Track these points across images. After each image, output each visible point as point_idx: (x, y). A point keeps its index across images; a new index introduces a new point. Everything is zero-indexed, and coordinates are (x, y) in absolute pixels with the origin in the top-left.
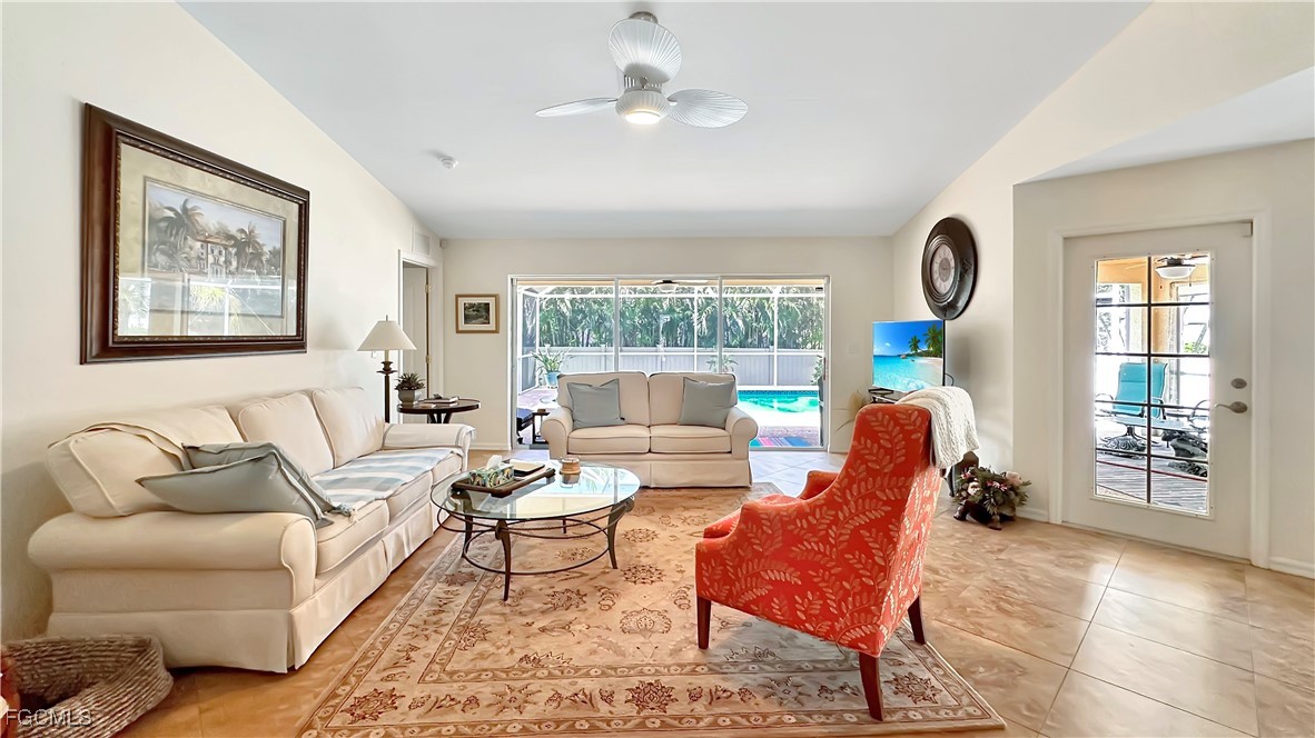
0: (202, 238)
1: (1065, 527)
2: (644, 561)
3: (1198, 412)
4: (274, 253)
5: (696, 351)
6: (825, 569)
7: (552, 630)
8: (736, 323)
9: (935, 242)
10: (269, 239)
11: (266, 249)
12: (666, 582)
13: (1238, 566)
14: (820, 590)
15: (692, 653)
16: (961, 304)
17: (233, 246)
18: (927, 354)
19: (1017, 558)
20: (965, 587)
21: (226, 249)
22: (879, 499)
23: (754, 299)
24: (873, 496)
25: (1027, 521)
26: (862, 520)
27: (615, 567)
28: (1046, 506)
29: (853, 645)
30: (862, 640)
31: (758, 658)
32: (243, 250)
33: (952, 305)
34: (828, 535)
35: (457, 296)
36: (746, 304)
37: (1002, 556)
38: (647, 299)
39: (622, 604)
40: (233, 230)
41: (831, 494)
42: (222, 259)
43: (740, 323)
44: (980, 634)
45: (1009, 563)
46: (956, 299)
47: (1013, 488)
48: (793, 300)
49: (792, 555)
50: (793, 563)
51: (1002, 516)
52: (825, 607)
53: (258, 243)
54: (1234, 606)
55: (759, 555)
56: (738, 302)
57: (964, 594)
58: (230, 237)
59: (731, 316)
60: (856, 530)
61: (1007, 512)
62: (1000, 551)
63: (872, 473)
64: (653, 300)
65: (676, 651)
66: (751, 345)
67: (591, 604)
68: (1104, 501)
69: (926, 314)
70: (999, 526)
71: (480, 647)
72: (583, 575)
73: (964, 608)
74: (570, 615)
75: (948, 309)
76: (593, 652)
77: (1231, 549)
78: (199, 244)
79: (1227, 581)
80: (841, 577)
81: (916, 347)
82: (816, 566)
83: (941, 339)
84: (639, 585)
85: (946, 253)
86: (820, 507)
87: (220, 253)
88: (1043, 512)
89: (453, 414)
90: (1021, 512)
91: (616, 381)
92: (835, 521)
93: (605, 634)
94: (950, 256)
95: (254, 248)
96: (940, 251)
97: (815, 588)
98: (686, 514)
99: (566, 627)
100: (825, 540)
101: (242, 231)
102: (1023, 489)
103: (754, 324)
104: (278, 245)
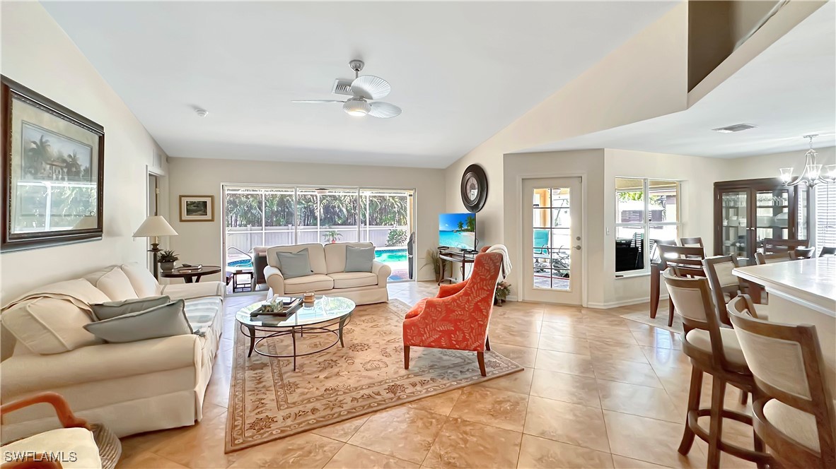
0: (49, 162)
1: (524, 302)
2: (356, 342)
3: (561, 251)
4: (86, 170)
5: (319, 228)
6: (463, 320)
7: (331, 377)
8: (341, 211)
9: (469, 175)
10: (83, 162)
11: (82, 168)
12: (373, 348)
13: (579, 308)
14: (462, 330)
15: (403, 372)
16: (481, 206)
17: (66, 167)
18: (467, 230)
19: (511, 316)
20: (496, 329)
21: (62, 169)
22: (485, 290)
23: (352, 196)
24: (483, 289)
25: (511, 301)
26: (479, 298)
27: (343, 346)
28: (517, 294)
29: (474, 350)
30: (478, 346)
31: (432, 367)
32: (70, 169)
33: (477, 206)
34: (465, 307)
35: (181, 197)
36: (348, 200)
37: (506, 316)
38: (282, 195)
39: (357, 361)
40: (66, 156)
41: (466, 289)
42: (60, 176)
43: (344, 210)
44: (507, 344)
45: (508, 318)
46: (479, 203)
47: (505, 288)
48: (375, 197)
49: (450, 318)
50: (450, 322)
51: (502, 300)
52: (464, 336)
53: (78, 164)
54: (580, 321)
55: (434, 321)
56: (343, 198)
57: (497, 331)
58: (64, 161)
59: (339, 207)
60: (476, 303)
61: (503, 299)
62: (504, 314)
63: (482, 280)
64: (285, 196)
65: (396, 372)
66: (350, 224)
67: (342, 363)
68: (537, 289)
69: (464, 211)
70: (501, 304)
71: (298, 391)
72: (328, 353)
73: (499, 337)
74: (335, 370)
75: (475, 207)
76: (358, 381)
77: (576, 303)
78: (48, 166)
79: (577, 313)
80: (471, 323)
81: (461, 227)
82: (460, 321)
83: (474, 222)
84: (360, 352)
85: (473, 181)
86: (461, 296)
87: (59, 171)
88: (515, 297)
89: (202, 277)
90: (508, 299)
91: (306, 250)
92: (468, 301)
93: (359, 373)
94: (475, 182)
95: (76, 168)
96: (471, 179)
97: (460, 330)
98: (363, 318)
99: (338, 374)
100: (464, 309)
101: (70, 156)
102: (509, 288)
103: (352, 211)
104: (88, 165)
